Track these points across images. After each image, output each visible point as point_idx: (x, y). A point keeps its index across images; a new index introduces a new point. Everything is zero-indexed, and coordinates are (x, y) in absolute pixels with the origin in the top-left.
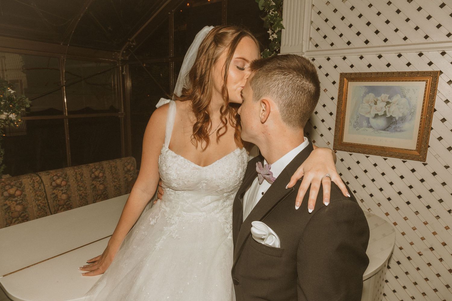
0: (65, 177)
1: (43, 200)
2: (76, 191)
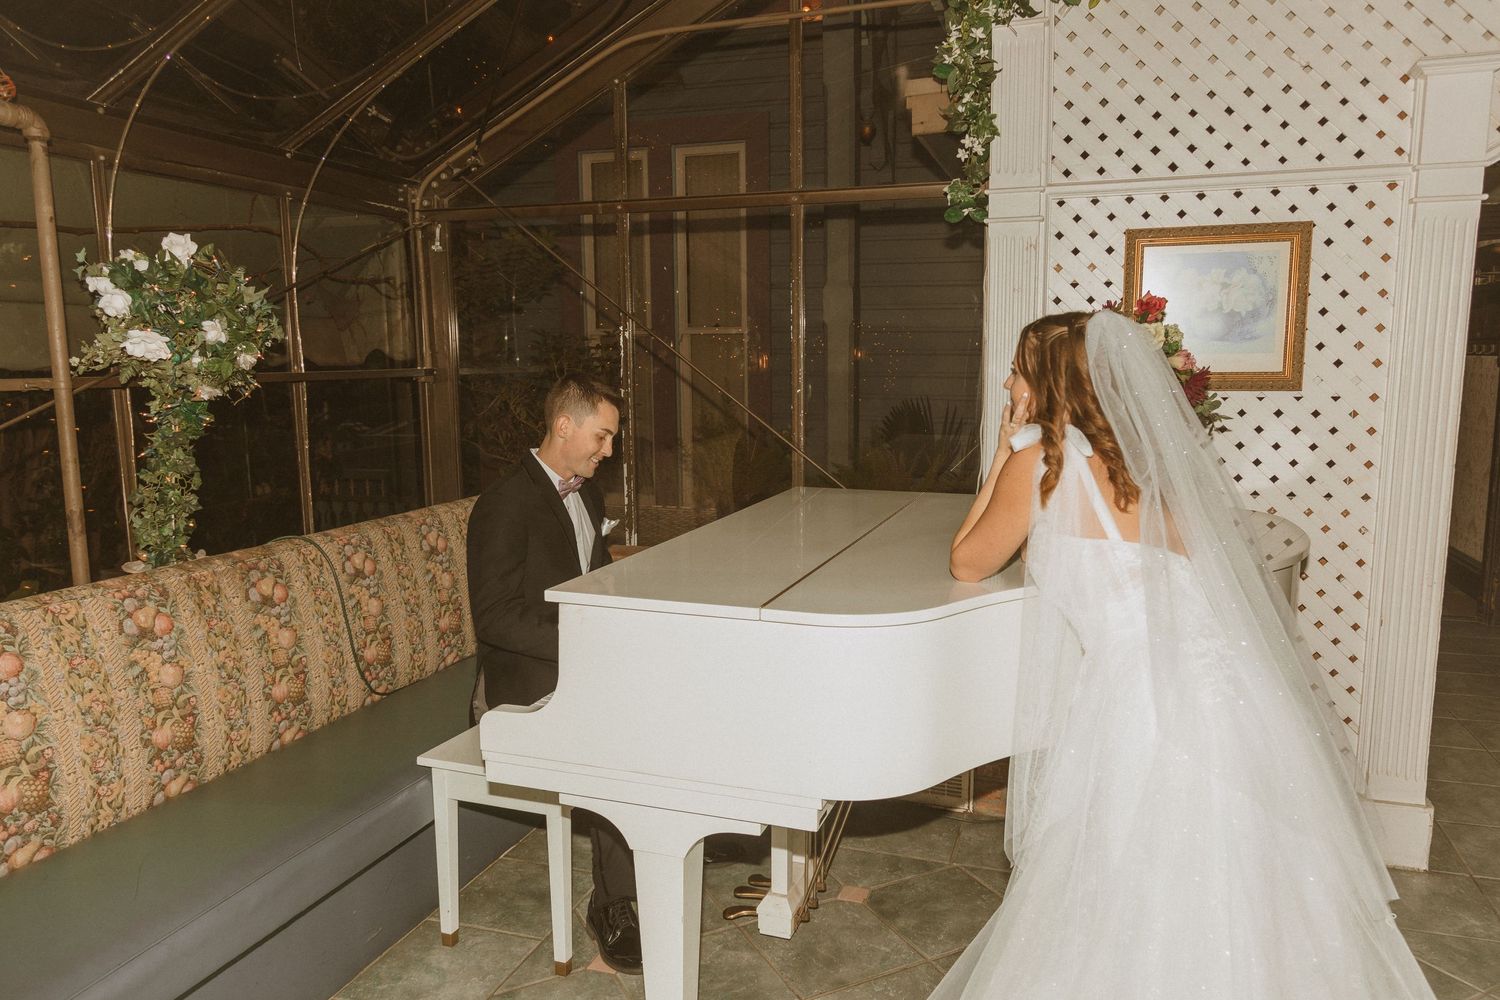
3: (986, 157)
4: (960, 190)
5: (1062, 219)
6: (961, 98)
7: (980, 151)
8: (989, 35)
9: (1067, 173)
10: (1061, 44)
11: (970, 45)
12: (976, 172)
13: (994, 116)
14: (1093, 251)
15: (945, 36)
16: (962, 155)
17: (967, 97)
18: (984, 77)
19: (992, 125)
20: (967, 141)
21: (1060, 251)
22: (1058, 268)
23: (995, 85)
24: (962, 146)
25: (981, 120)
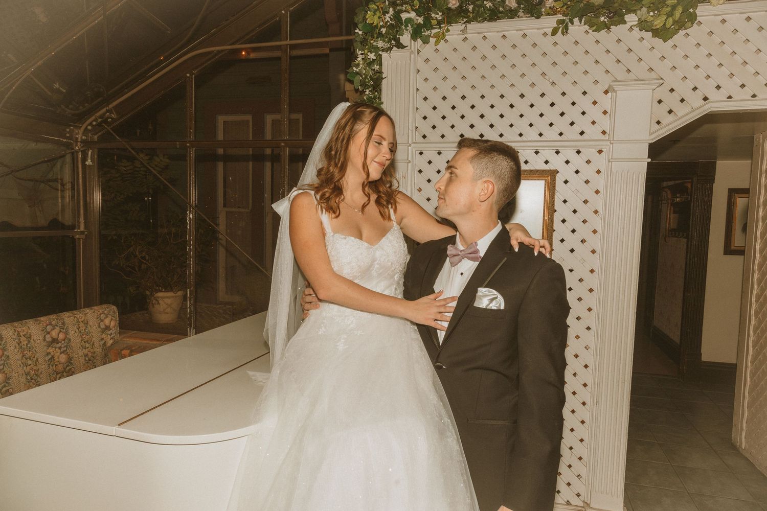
0: (63, 327)
1: (34, 364)
2: (80, 348)
6: (364, 92)
9: (424, 137)
17: (367, 92)
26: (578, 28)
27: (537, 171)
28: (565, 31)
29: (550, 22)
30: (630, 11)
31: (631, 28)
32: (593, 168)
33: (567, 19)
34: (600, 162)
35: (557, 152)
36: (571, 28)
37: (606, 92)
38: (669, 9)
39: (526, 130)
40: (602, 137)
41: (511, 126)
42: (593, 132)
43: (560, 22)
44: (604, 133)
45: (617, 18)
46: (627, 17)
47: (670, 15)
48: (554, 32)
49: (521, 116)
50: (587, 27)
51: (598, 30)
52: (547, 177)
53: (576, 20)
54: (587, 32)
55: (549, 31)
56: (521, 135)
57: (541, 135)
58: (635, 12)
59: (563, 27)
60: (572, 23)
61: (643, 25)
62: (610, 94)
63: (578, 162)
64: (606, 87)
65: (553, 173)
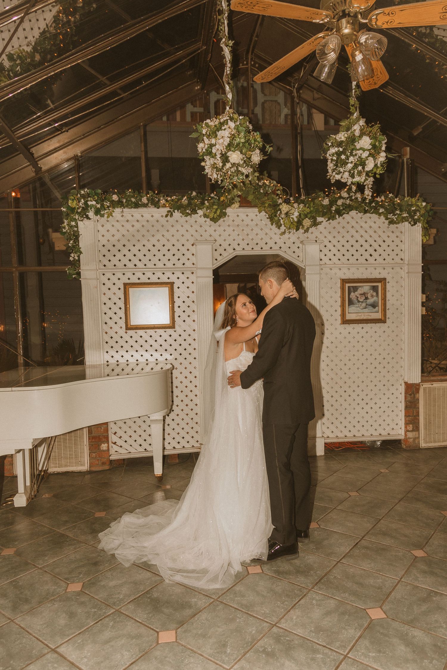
3: (79, 260)
4: (71, 270)
5: (104, 279)
6: (70, 242)
7: (77, 258)
8: (77, 224)
9: (105, 266)
10: (100, 228)
11: (71, 227)
12: (76, 264)
13: (81, 248)
14: (114, 289)
15: (63, 223)
16: (71, 259)
17: (71, 242)
18: (76, 236)
19: (80, 251)
20: (72, 255)
21: (104, 289)
22: (104, 294)
23: (80, 239)
24: (71, 256)
25: (76, 248)
26: (177, 214)
27: (165, 283)
28: (172, 215)
29: (164, 211)
30: (199, 209)
31: (200, 217)
32: (190, 280)
33: (172, 210)
34: (193, 278)
35: (173, 273)
36: (174, 214)
37: (193, 245)
38: (215, 210)
39: (157, 262)
40: (193, 266)
41: (150, 260)
42: (188, 264)
43: (169, 212)
44: (193, 264)
45: (194, 212)
46: (198, 211)
47: (215, 213)
48: (167, 216)
49: (154, 255)
50: (181, 214)
51: (186, 216)
52: (169, 286)
53: (176, 211)
54: (181, 217)
55: (164, 215)
56: (155, 265)
57: (165, 265)
58: (201, 209)
59: (170, 214)
60: (174, 212)
61: (205, 216)
62: (194, 246)
63: (183, 278)
64: (192, 243)
65: (172, 284)
